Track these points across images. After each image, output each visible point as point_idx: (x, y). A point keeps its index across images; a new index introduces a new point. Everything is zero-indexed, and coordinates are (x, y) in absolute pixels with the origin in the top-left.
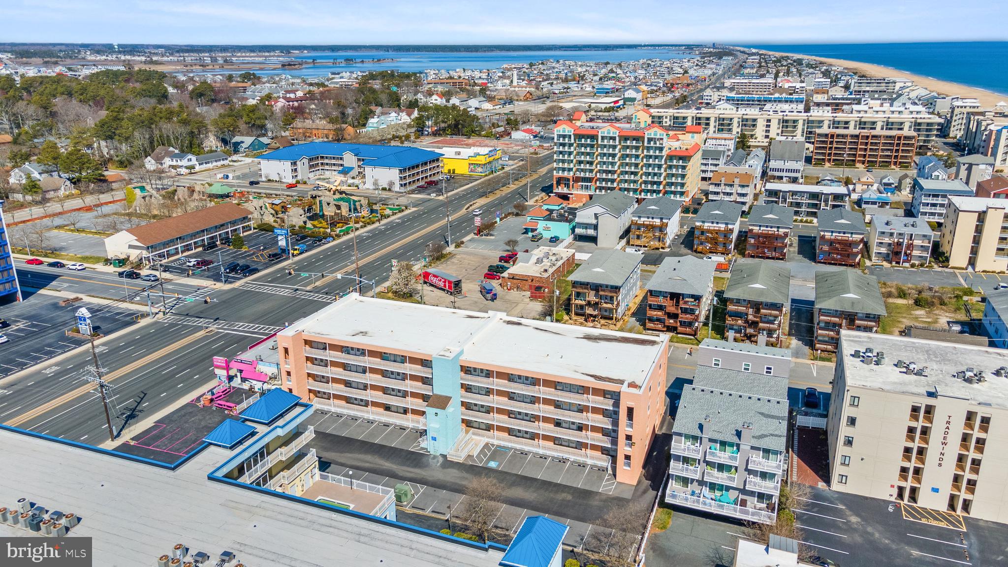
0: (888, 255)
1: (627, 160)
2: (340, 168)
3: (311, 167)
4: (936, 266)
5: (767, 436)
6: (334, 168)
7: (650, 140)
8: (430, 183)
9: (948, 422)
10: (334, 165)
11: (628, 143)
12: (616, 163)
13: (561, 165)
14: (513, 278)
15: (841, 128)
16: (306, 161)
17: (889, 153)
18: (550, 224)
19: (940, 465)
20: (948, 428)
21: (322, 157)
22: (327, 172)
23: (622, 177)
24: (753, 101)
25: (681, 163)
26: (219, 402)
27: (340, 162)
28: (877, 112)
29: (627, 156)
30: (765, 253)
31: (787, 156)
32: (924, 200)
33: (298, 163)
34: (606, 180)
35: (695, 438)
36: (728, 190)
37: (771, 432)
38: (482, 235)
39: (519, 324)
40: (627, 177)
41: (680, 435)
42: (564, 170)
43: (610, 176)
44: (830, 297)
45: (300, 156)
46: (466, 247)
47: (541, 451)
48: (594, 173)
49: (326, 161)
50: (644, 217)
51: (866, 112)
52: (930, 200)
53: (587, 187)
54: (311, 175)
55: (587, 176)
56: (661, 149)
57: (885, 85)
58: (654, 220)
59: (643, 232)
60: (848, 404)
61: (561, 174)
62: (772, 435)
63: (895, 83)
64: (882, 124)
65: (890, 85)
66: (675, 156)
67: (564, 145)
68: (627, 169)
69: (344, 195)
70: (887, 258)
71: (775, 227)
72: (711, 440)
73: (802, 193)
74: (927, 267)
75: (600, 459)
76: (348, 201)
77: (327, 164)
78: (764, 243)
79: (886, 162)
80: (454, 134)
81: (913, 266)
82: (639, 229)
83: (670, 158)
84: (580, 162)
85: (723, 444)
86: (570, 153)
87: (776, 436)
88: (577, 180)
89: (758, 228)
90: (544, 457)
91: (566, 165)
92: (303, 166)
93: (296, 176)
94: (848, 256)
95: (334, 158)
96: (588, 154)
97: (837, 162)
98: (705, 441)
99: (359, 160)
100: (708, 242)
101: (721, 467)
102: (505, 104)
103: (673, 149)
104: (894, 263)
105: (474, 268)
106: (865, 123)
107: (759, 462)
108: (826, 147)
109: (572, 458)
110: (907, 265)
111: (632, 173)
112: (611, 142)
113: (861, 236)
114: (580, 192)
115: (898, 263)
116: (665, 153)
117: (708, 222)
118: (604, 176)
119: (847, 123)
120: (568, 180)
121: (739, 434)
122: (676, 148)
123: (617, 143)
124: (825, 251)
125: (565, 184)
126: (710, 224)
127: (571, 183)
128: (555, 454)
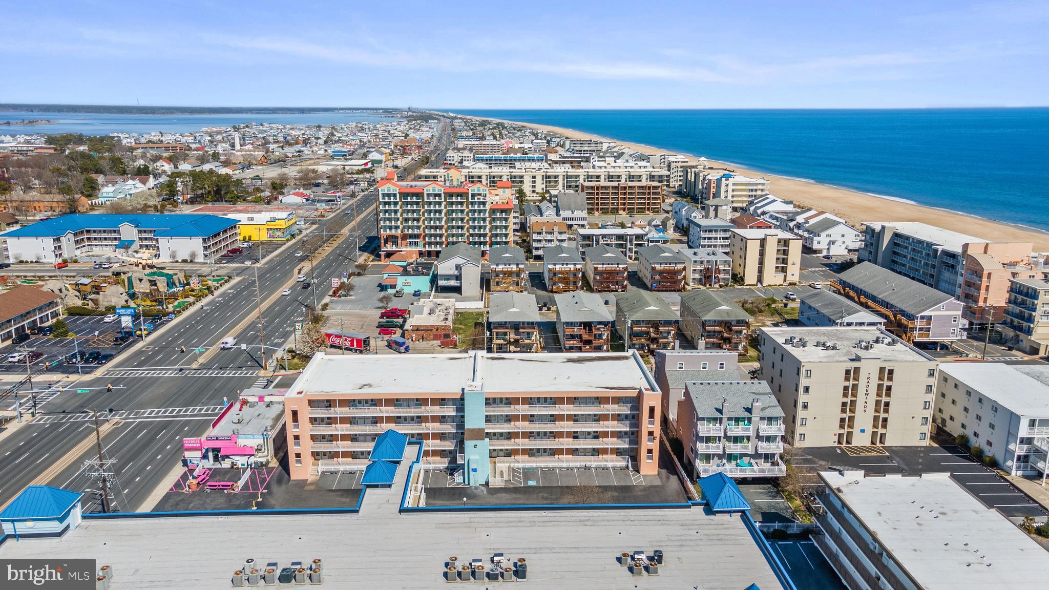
0: (700, 279)
1: (454, 215)
2: (116, 243)
3: (77, 242)
4: (736, 286)
5: (767, 408)
6: (105, 242)
7: (474, 196)
8: (234, 251)
9: (868, 378)
10: (105, 239)
11: (454, 199)
12: (442, 218)
13: (388, 223)
14: (417, 330)
15: (594, 181)
16: (71, 236)
17: (642, 201)
18: (409, 279)
19: (865, 411)
20: (868, 382)
21: (88, 231)
22: (94, 248)
23: (450, 232)
24: (500, 160)
25: (504, 215)
26: (208, 484)
27: (116, 235)
28: (614, 167)
29: (453, 211)
30: (609, 287)
31: (573, 206)
32: (703, 235)
33: (63, 239)
34: (435, 236)
35: (715, 419)
36: (549, 237)
37: (768, 405)
38: (340, 296)
39: (503, 358)
40: (454, 231)
41: (703, 419)
42: (390, 228)
43: (438, 232)
44: (709, 311)
45: (63, 231)
46: (333, 309)
47: (565, 465)
48: (421, 229)
49: (93, 235)
50: (502, 264)
51: (606, 167)
52: (707, 235)
53: (416, 244)
54: (78, 252)
55: (416, 232)
56: (484, 204)
57: (594, 145)
58: (511, 266)
59: (503, 279)
60: (803, 377)
61: (388, 232)
62: (770, 407)
63: (602, 143)
64: (626, 177)
65: (598, 145)
66: (497, 209)
67: (389, 204)
68: (454, 224)
69: (155, 269)
70: (700, 281)
71: (615, 264)
72: (730, 419)
73: (610, 236)
74: (730, 286)
75: (617, 461)
76: (162, 275)
77: (95, 239)
78: (607, 278)
79: (641, 208)
80: (215, 201)
81: (721, 286)
82: (497, 276)
83: (493, 211)
84: (407, 220)
85: (737, 420)
86: (396, 212)
87: (773, 406)
88: (405, 237)
89: (601, 266)
90: (569, 469)
91: (393, 224)
92: (67, 241)
93: (61, 254)
94: (675, 282)
95: (105, 231)
96: (414, 211)
97: (604, 211)
98: (725, 420)
99: (140, 232)
100: (561, 282)
101: (736, 440)
102: (243, 168)
103: (495, 203)
104: (708, 286)
105: (360, 326)
106: (612, 177)
107: (766, 429)
108: (594, 198)
109: (594, 464)
110: (717, 286)
111: (458, 227)
112: (437, 199)
113: (683, 265)
114: (409, 249)
115: (710, 285)
116: (488, 207)
117: (559, 264)
118: (433, 232)
119: (598, 177)
120: (397, 237)
121: (749, 410)
122: (497, 202)
123: (443, 200)
124: (657, 281)
125: (393, 242)
126: (561, 266)
127: (399, 241)
128: (578, 464)
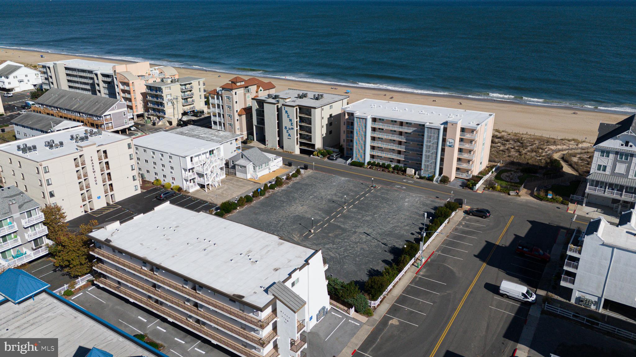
9: (92, 160)
19: (96, 184)
20: (93, 163)
62: (25, 203)
87: (28, 202)
107: (28, 221)
